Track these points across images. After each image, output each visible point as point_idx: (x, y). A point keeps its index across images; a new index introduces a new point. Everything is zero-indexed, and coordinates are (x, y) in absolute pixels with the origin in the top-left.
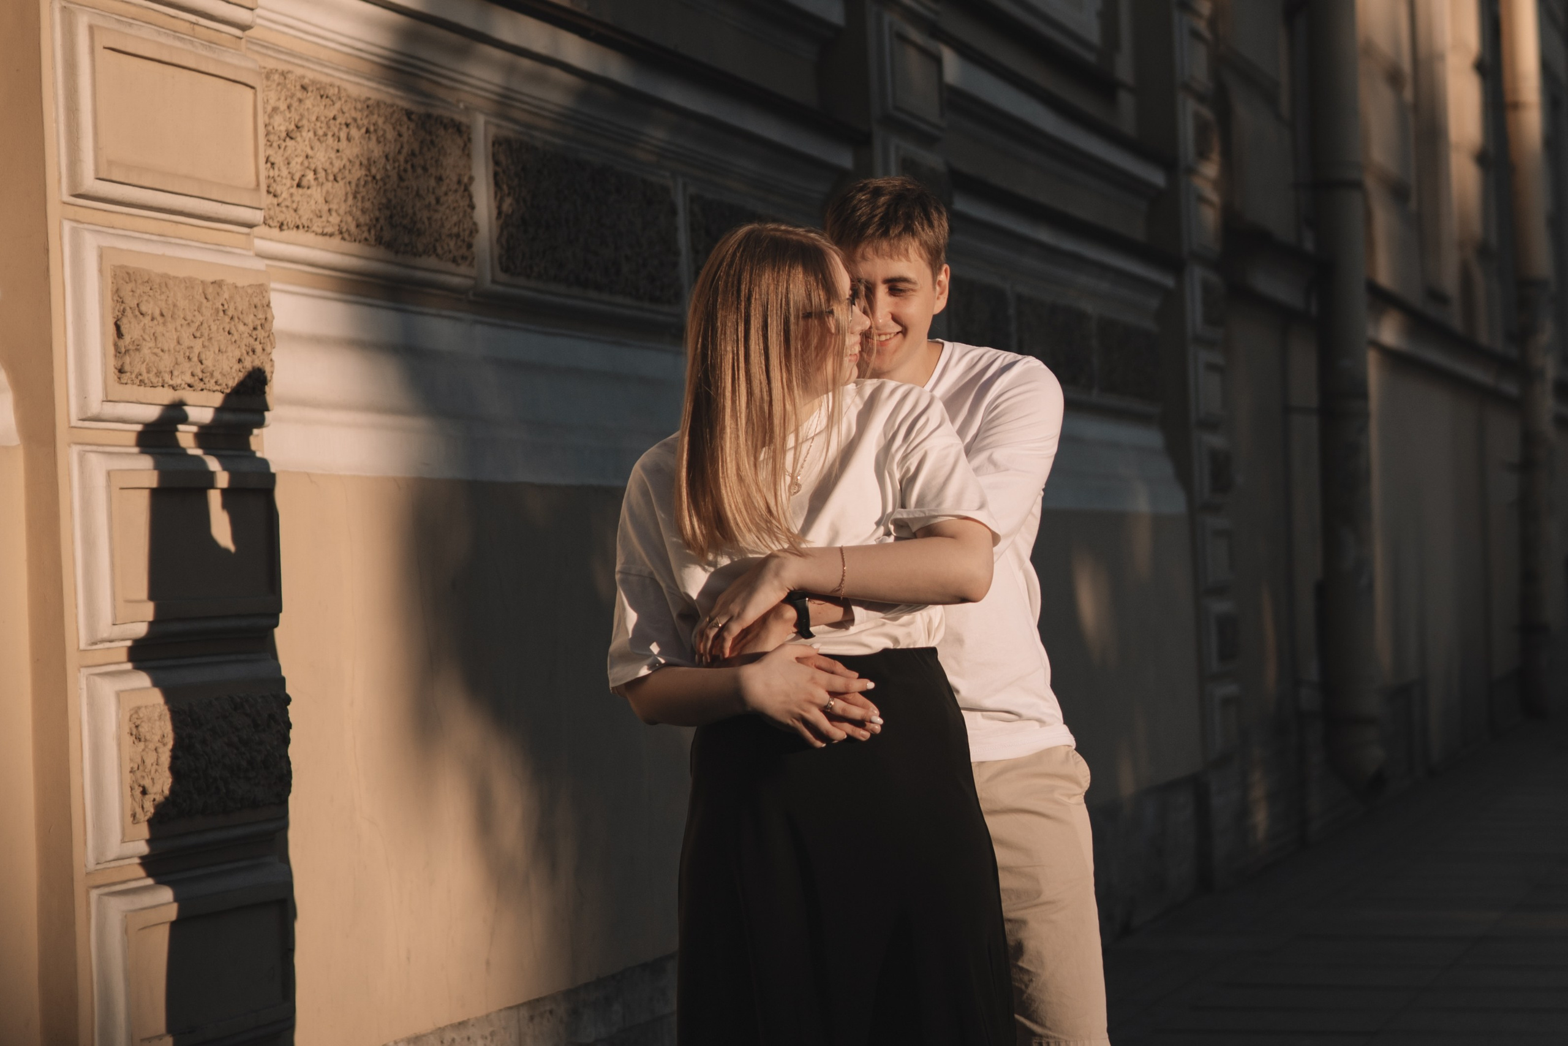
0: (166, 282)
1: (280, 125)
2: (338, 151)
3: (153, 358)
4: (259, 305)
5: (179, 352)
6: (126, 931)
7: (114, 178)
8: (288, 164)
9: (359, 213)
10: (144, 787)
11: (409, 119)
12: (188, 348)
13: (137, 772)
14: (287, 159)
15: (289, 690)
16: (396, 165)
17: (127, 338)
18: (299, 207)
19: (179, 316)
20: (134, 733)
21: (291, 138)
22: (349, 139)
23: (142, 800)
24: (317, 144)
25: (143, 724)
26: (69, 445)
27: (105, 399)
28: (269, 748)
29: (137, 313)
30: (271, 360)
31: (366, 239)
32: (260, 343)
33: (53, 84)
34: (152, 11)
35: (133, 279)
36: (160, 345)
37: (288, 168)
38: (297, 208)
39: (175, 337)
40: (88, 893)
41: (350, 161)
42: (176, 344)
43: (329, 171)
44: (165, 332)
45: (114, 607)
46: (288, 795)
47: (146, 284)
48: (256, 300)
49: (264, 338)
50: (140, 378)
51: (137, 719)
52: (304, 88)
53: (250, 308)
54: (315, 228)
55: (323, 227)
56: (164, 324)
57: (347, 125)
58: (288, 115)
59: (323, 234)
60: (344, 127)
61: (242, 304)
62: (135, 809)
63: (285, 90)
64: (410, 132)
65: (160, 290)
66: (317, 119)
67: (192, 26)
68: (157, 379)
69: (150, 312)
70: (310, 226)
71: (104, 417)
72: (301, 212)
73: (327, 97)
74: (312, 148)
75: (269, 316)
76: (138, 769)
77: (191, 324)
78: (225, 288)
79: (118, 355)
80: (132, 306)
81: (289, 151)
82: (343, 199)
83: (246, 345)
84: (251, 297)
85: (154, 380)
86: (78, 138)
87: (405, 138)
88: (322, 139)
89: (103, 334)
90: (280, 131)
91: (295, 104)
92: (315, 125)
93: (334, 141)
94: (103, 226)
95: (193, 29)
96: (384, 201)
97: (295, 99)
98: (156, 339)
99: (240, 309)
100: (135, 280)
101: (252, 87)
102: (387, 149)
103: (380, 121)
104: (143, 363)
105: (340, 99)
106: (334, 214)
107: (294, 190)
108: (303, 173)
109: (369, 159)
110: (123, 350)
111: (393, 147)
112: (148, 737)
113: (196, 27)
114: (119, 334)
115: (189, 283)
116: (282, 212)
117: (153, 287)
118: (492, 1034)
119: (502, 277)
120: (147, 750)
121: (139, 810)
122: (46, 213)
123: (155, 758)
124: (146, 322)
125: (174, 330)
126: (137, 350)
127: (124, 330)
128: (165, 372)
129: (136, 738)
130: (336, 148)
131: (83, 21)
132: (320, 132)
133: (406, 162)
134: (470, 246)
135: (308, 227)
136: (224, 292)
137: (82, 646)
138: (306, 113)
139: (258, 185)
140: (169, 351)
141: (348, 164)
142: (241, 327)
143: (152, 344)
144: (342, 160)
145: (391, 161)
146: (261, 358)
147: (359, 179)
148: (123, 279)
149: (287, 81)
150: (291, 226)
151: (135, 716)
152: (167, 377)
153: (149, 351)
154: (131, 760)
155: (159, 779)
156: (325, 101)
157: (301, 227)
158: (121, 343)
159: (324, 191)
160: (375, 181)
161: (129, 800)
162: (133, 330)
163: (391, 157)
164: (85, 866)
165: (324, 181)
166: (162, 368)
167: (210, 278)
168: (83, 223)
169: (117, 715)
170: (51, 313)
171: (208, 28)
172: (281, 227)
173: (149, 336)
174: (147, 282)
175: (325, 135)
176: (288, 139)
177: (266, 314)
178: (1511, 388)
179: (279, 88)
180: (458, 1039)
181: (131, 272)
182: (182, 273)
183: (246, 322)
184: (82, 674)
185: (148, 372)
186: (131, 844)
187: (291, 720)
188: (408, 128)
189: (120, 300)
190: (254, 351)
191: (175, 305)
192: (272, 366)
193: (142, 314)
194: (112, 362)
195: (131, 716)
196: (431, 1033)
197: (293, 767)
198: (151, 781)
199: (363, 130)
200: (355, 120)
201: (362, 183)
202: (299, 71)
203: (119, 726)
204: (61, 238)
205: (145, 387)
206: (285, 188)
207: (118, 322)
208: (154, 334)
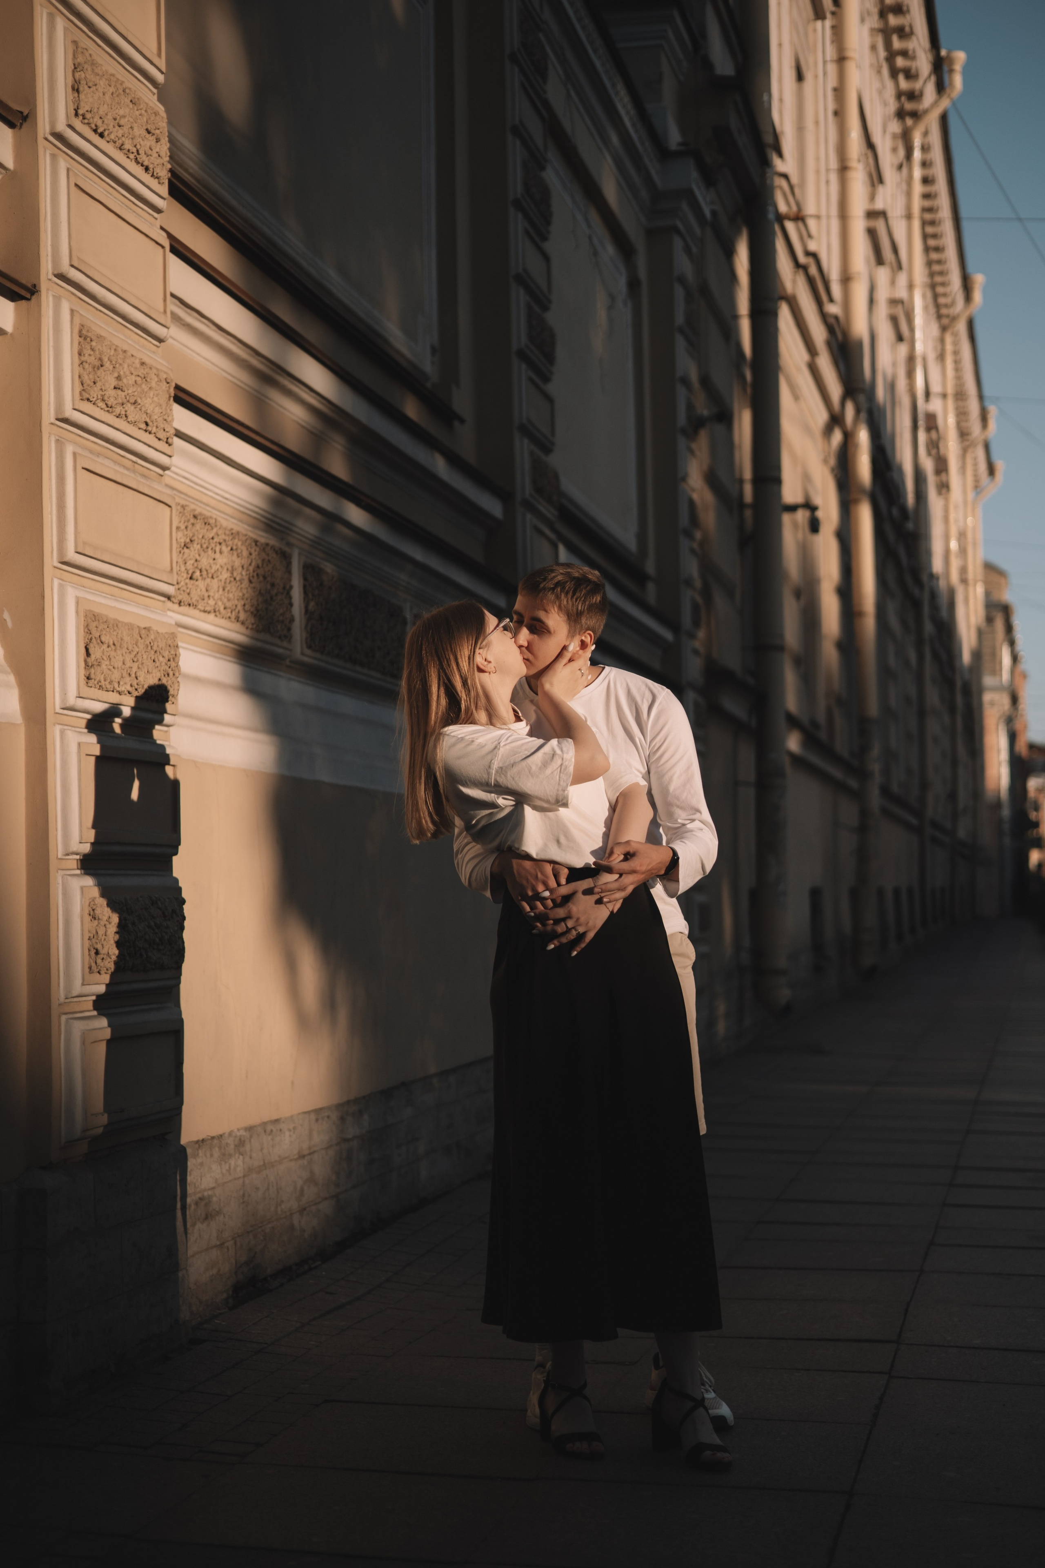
0: (116, 625)
1: (180, 538)
2: (214, 559)
3: (108, 672)
4: (172, 645)
5: (124, 669)
6: (83, 1043)
7: (87, 553)
8: (185, 563)
9: (225, 600)
10: (97, 950)
11: (256, 545)
12: (130, 668)
13: (93, 939)
14: (184, 560)
15: (184, 895)
16: (248, 572)
17: (93, 657)
18: (191, 592)
19: (124, 647)
20: (92, 914)
21: (187, 548)
22: (221, 552)
23: (96, 958)
24: (202, 553)
25: (97, 909)
26: (54, 725)
27: (78, 696)
28: (172, 931)
29: (99, 641)
30: (178, 682)
31: (229, 618)
32: (172, 670)
33: (49, 489)
34: (110, 451)
35: (97, 619)
36: (112, 664)
37: (185, 566)
38: (190, 592)
39: (122, 660)
40: (59, 1017)
41: (221, 567)
42: (122, 664)
43: (209, 571)
44: (115, 656)
45: (81, 831)
46: (183, 963)
47: (105, 623)
48: (170, 642)
49: (174, 667)
50: (100, 684)
51: (94, 905)
52: (195, 517)
53: (166, 647)
54: (199, 607)
55: (205, 607)
56: (115, 650)
57: (220, 544)
58: (186, 533)
59: (205, 611)
60: (218, 545)
61: (162, 644)
62: (91, 963)
63: (184, 517)
64: (257, 553)
65: (113, 628)
66: (203, 537)
67: (133, 464)
68: (110, 686)
69: (107, 642)
70: (197, 604)
71: (77, 708)
72: (192, 595)
73: (209, 524)
74: (199, 555)
75: (177, 653)
76: (94, 937)
77: (132, 652)
78: (152, 632)
79: (87, 667)
80: (96, 637)
81: (186, 556)
82: (217, 590)
83: (164, 670)
84: (167, 639)
85: (109, 686)
86: (65, 525)
87: (253, 556)
88: (206, 550)
89: (78, 653)
90: (181, 542)
91: (190, 526)
92: (201, 541)
93: (212, 552)
94: (78, 585)
95: (134, 466)
96: (241, 594)
97: (190, 523)
98: (110, 659)
99: (160, 647)
100: (98, 620)
101: (170, 506)
102: (243, 562)
103: (240, 543)
104: (102, 674)
105: (216, 526)
106: (211, 599)
107: (188, 581)
108: (193, 571)
109: (232, 567)
110: (90, 665)
111: (246, 561)
112: (100, 917)
113: (136, 465)
114: (88, 654)
115: (130, 627)
116: (180, 594)
117: (109, 626)
118: (294, 1128)
119: (308, 652)
120: (99, 925)
121: (93, 965)
122: (43, 571)
123: (105, 930)
124: (105, 648)
125: (121, 655)
126: (99, 665)
127: (91, 651)
128: (115, 682)
129: (93, 917)
130: (213, 557)
131: (69, 450)
132: (205, 546)
133: (254, 571)
134: (289, 629)
135: (196, 605)
136: (151, 635)
137: (60, 856)
138: (196, 533)
139: (172, 569)
140: (118, 668)
141: (220, 568)
142: (161, 659)
143: (107, 663)
144: (217, 565)
145: (245, 570)
146: (173, 679)
147: (226, 579)
148: (91, 619)
149: (185, 511)
150: (186, 604)
151: (92, 903)
152: (116, 685)
153: (106, 667)
154: (89, 931)
155: (106, 945)
156: (207, 527)
157: (192, 605)
158: (89, 660)
159: (206, 584)
160: (235, 581)
161: (87, 958)
162: (97, 652)
163: (245, 567)
164: (58, 999)
165: (206, 577)
166: (113, 678)
167: (143, 625)
168: (66, 581)
169: (81, 902)
170: (45, 638)
171: (143, 466)
172: (180, 603)
173: (106, 657)
174: (106, 622)
175: (207, 548)
176: (185, 548)
177: (176, 652)
178: (853, 783)
179: (181, 515)
180: (274, 1130)
181: (96, 615)
182: (127, 620)
183: (164, 655)
184: (59, 874)
185: (105, 680)
186: (88, 987)
187: (186, 915)
188: (255, 551)
189: (89, 632)
190: (168, 675)
191: (122, 639)
192: (179, 686)
193: (102, 642)
194: (83, 672)
195: (90, 903)
196: (259, 1125)
197: (186, 945)
198: (101, 946)
199: (229, 548)
200: (225, 540)
201: (228, 581)
202: (192, 506)
203: (82, 909)
204: (52, 589)
205: (102, 690)
206: (183, 579)
207: (88, 646)
208: (109, 656)
